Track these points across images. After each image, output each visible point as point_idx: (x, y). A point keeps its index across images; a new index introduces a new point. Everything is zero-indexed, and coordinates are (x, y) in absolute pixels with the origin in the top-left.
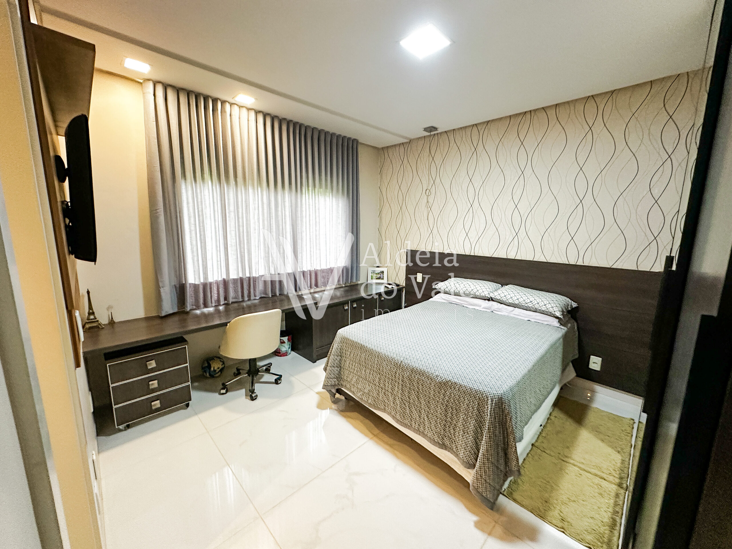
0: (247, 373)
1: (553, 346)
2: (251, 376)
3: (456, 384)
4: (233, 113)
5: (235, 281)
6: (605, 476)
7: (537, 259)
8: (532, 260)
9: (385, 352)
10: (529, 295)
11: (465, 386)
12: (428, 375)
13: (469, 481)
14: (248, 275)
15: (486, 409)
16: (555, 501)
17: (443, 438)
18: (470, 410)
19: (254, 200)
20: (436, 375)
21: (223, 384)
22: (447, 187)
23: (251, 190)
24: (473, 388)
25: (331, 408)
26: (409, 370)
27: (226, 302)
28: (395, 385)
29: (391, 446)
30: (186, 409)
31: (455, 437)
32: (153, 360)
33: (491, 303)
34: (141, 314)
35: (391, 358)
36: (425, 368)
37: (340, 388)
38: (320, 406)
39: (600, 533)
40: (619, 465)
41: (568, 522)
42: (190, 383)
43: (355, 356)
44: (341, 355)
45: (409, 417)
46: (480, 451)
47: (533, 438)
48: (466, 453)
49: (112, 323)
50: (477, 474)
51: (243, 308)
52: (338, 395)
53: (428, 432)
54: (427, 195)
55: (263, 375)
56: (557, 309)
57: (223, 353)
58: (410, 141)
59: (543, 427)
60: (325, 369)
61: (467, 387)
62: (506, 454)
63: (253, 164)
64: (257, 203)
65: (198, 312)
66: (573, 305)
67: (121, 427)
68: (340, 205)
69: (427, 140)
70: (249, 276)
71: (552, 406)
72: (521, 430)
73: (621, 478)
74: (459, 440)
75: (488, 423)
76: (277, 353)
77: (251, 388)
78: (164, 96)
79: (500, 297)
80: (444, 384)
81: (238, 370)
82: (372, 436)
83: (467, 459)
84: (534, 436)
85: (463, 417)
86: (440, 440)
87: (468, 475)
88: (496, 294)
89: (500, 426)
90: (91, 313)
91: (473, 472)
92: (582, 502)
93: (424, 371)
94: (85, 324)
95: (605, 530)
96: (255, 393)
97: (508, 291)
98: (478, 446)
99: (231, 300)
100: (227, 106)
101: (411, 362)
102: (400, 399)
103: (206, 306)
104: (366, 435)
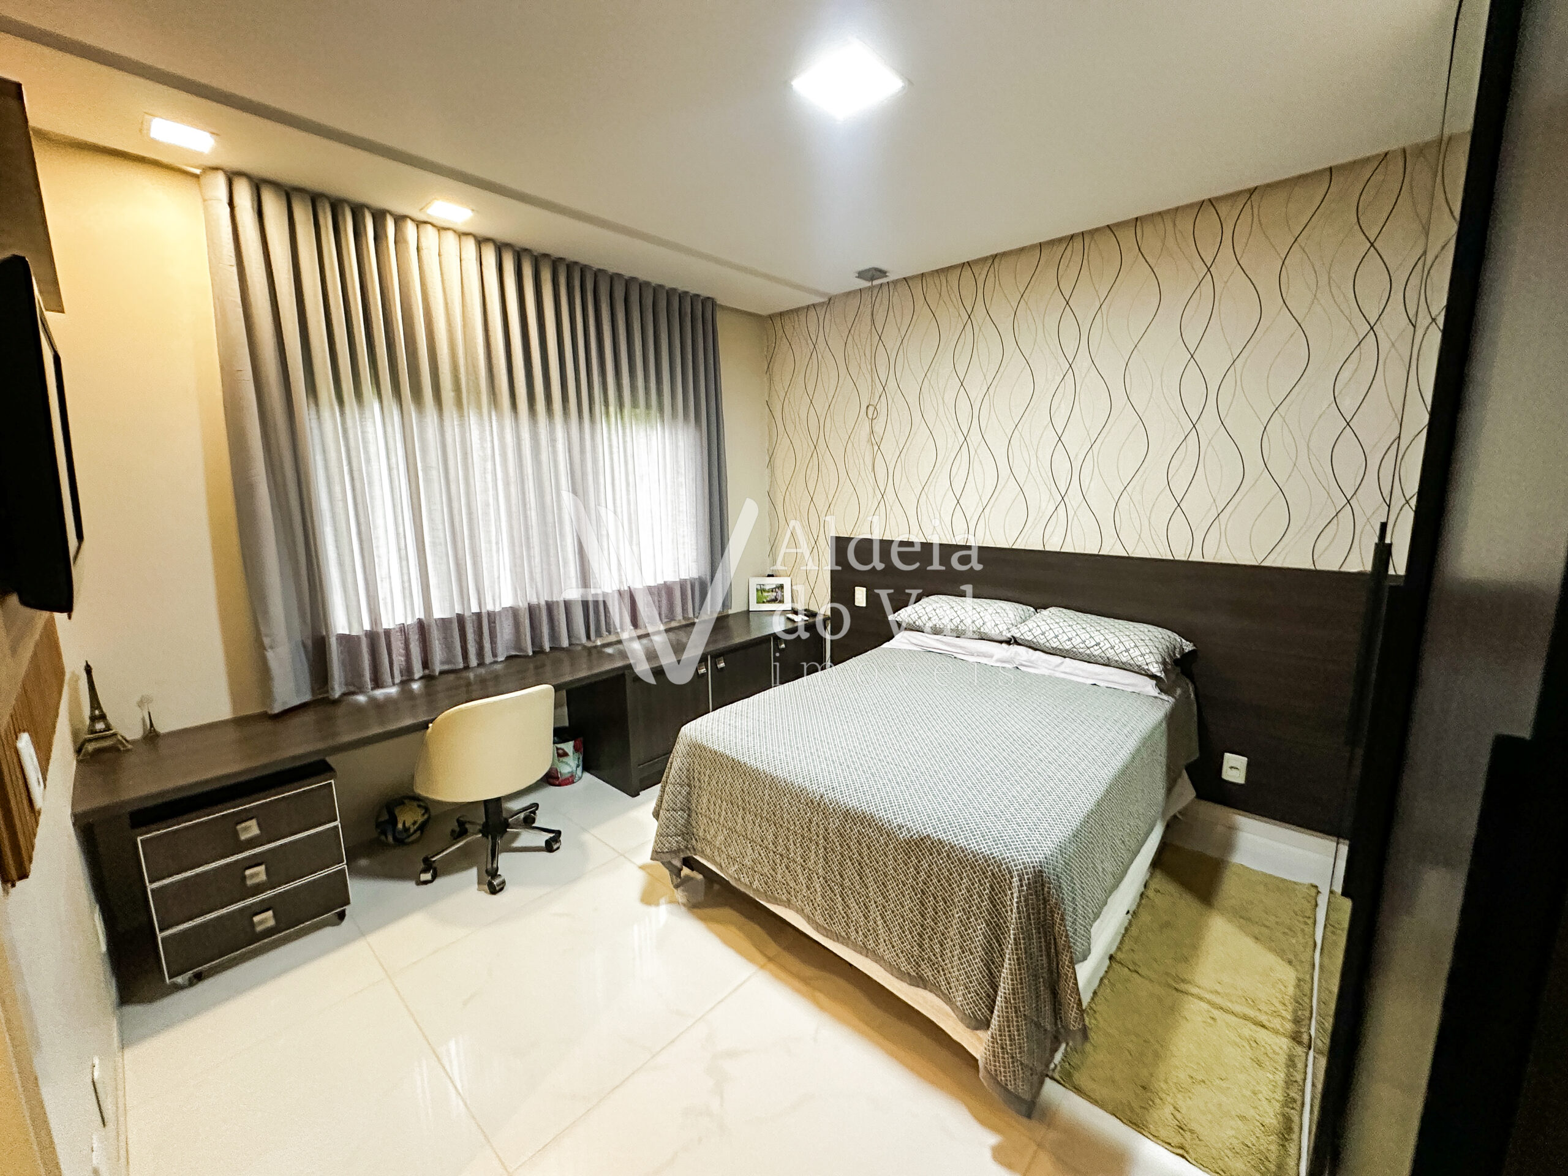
0: (480, 831)
1: (1146, 742)
2: (490, 837)
3: (941, 843)
4: (424, 244)
5: (444, 623)
6: (1263, 1018)
7: (1108, 549)
8: (1096, 553)
9: (786, 775)
10: (1093, 629)
11: (961, 848)
12: (880, 824)
13: (978, 1056)
14: (475, 609)
15: (1008, 897)
16: (1164, 1086)
17: (917, 963)
18: (974, 900)
19: (482, 439)
20: (898, 825)
21: (426, 860)
22: (913, 399)
23: (473, 419)
24: (979, 852)
25: (672, 902)
26: (838, 815)
27: (427, 672)
28: (809, 848)
29: (805, 981)
30: (338, 924)
31: (944, 961)
32: (251, 819)
33: (1015, 648)
34: (223, 710)
35: (799, 787)
36: (873, 809)
37: (690, 855)
38: (648, 898)
39: (1261, 1152)
40: (1291, 990)
41: (1192, 1131)
42: (344, 865)
43: (720, 785)
44: (689, 782)
45: (843, 918)
46: (999, 993)
47: (1111, 943)
48: (969, 996)
49: (152, 736)
50: (993, 1043)
51: (469, 684)
52: (686, 871)
53: (884, 951)
54: (871, 417)
55: (517, 835)
56: (1152, 659)
57: (421, 791)
58: (830, 300)
59: (1132, 916)
60: (656, 815)
61: (966, 849)
62: (1055, 994)
63: (477, 359)
64: (489, 445)
65: (361, 698)
66: (1185, 647)
67: (179, 980)
68: (681, 444)
69: (866, 297)
70: (478, 611)
71: (1149, 868)
72: (1086, 934)
73: (1297, 1021)
74: (952, 968)
75: (1014, 929)
76: (551, 779)
77: (489, 866)
78: (256, 206)
79: (1032, 637)
80: (916, 843)
81: (461, 824)
82: (762, 960)
83: (970, 1009)
84: (1114, 939)
85: (959, 917)
86: (912, 968)
87: (977, 1044)
88: (1024, 628)
89: (1039, 933)
90: (98, 715)
91: (985, 1036)
92: (1218, 1082)
93: (872, 817)
94: (83, 744)
95: (1270, 1143)
96: (500, 875)
97: (1048, 622)
98: (994, 978)
99: (438, 667)
100: (410, 229)
101: (843, 797)
102: (821, 879)
103: (377, 683)
104: (751, 959)
